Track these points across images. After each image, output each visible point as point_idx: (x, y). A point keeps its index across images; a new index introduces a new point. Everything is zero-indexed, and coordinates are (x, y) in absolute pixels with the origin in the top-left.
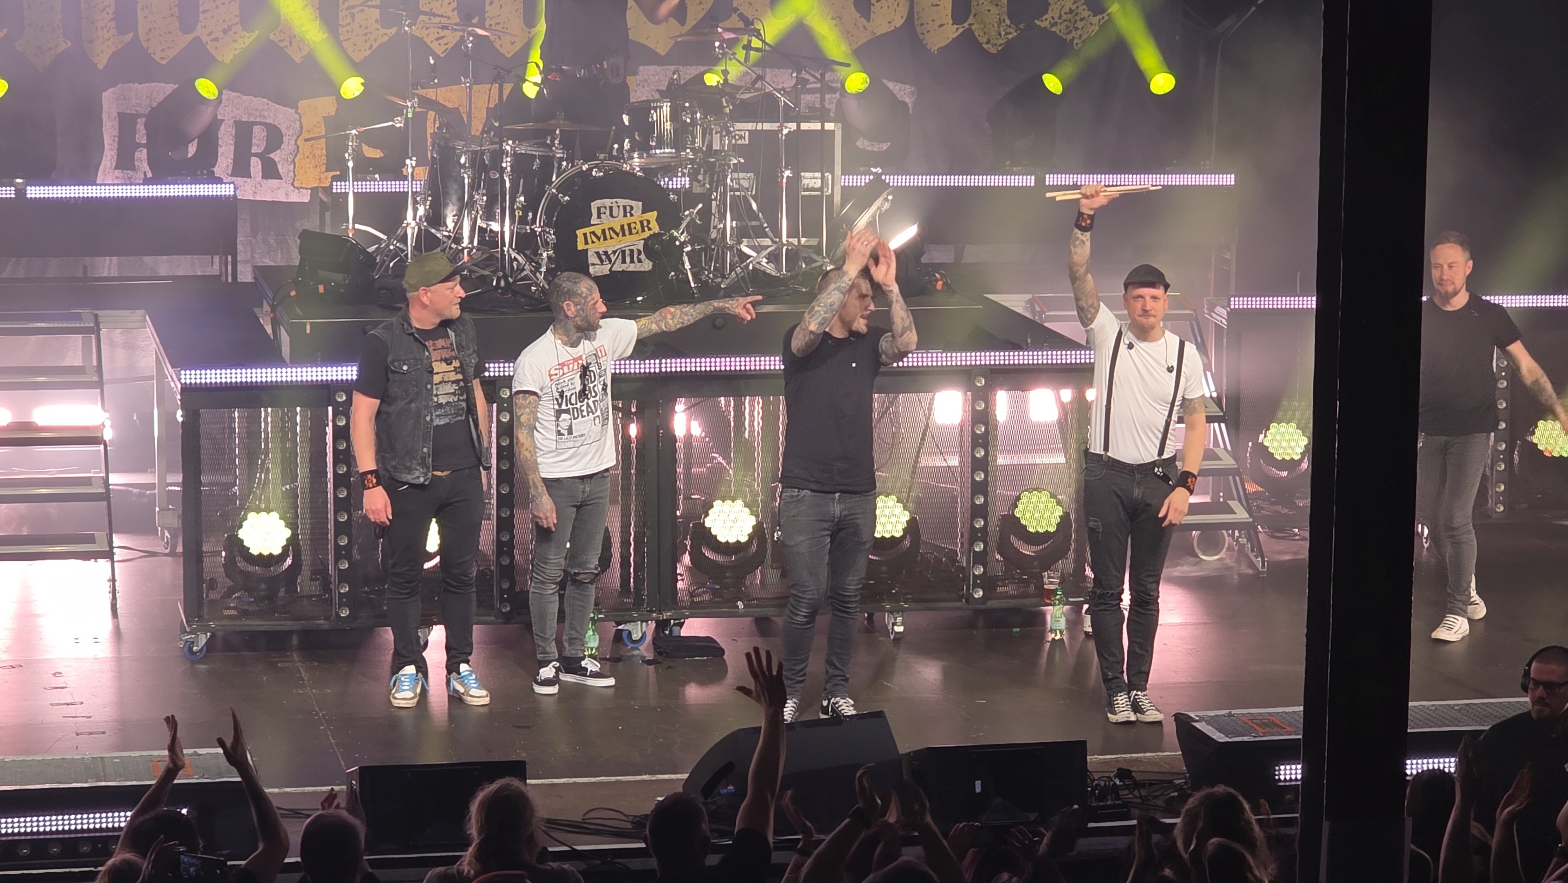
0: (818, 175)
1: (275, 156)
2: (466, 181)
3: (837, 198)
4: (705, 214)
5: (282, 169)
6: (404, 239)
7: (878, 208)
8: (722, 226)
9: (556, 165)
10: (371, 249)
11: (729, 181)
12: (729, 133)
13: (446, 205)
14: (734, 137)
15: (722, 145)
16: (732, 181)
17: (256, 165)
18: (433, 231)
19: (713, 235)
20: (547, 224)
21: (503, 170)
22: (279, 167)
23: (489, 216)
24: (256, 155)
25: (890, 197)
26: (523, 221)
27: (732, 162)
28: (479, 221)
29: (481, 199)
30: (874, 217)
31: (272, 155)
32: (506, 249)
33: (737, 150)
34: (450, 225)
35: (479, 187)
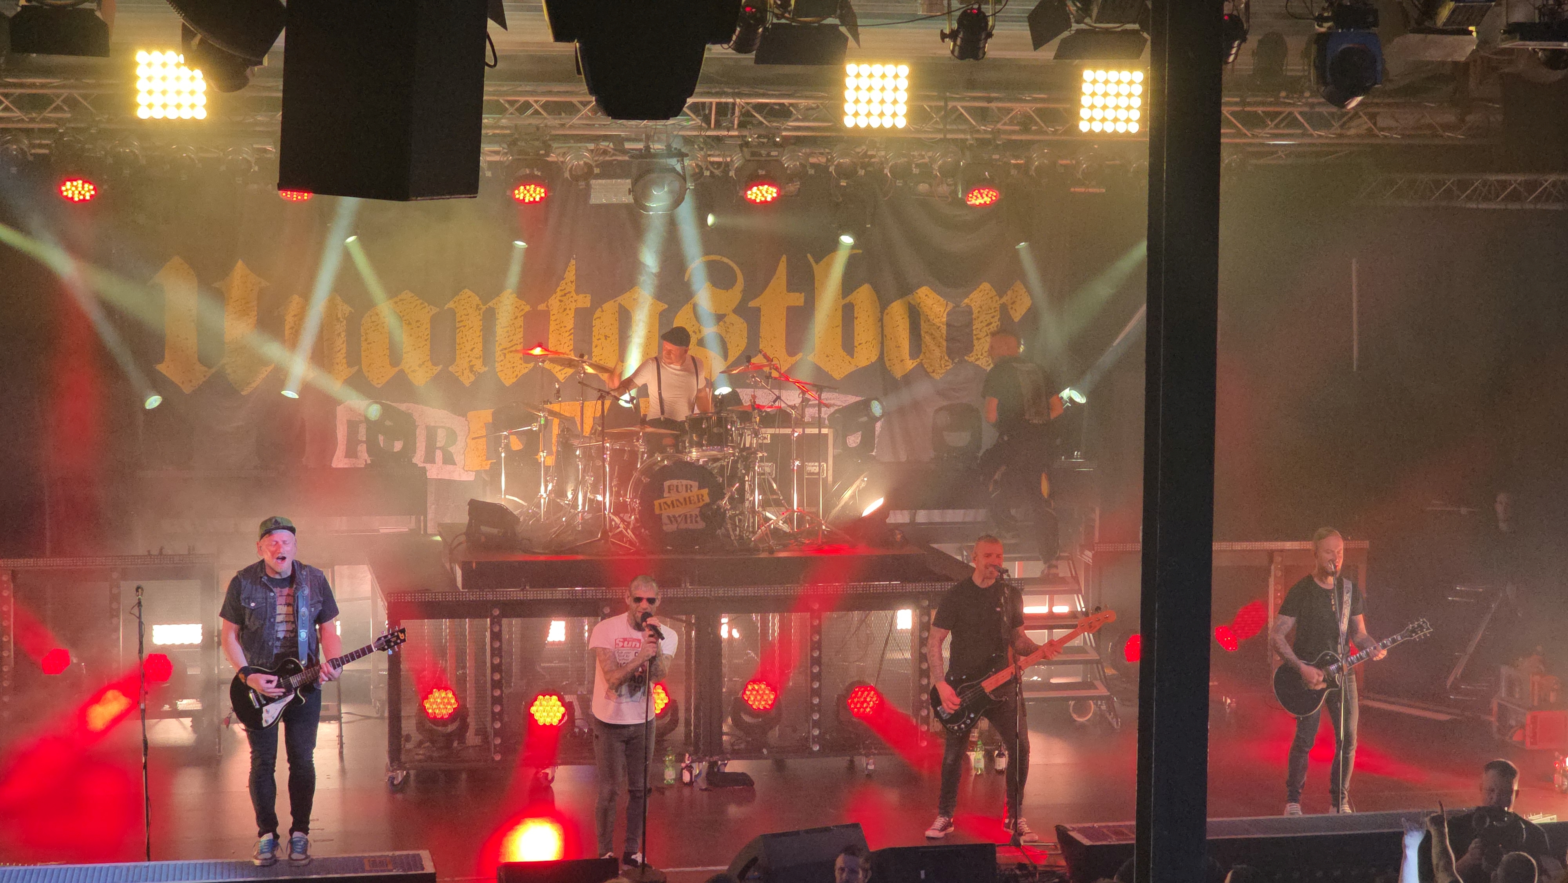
0: (817, 464)
1: (452, 449)
2: (580, 467)
3: (830, 479)
4: (741, 491)
5: (458, 458)
6: (538, 506)
7: (858, 487)
8: (752, 498)
9: (640, 456)
10: (515, 513)
11: (756, 468)
12: (756, 435)
13: (567, 483)
14: (760, 438)
15: (751, 444)
16: (759, 467)
17: (439, 454)
18: (559, 500)
19: (747, 504)
20: (635, 497)
21: (604, 460)
22: (455, 457)
23: (595, 491)
24: (439, 448)
25: (866, 479)
26: (618, 494)
27: (758, 456)
28: (589, 494)
29: (590, 480)
30: (854, 492)
31: (450, 449)
32: (607, 513)
33: (761, 447)
34: (570, 495)
35: (588, 472)
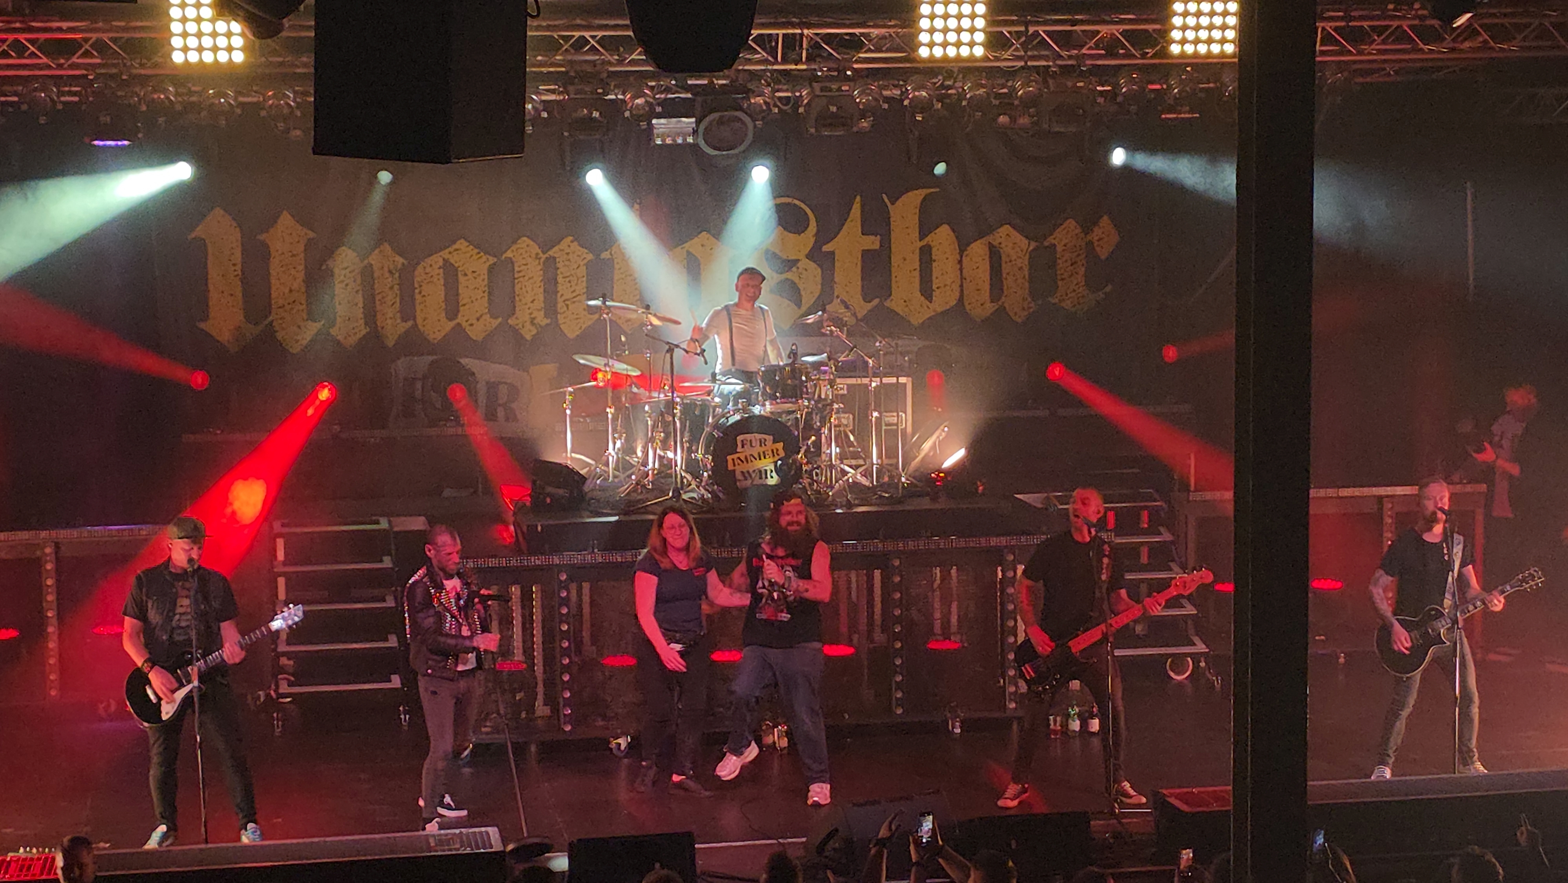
0: (895, 414)
1: (515, 406)
2: (649, 423)
3: (909, 430)
4: (818, 444)
5: (520, 415)
6: (607, 464)
7: (938, 437)
8: (828, 451)
9: (712, 411)
10: (583, 472)
11: (833, 420)
12: (832, 387)
13: (635, 441)
14: (836, 389)
15: (826, 394)
16: (835, 419)
17: (500, 412)
18: (628, 458)
19: (823, 456)
20: (707, 452)
21: (674, 416)
22: (518, 413)
23: (665, 448)
24: (501, 405)
25: (946, 429)
26: (690, 451)
27: (834, 407)
28: (658, 451)
29: (660, 436)
30: (935, 443)
31: (512, 406)
32: (678, 469)
33: (838, 398)
34: (639, 454)
35: (658, 428)
